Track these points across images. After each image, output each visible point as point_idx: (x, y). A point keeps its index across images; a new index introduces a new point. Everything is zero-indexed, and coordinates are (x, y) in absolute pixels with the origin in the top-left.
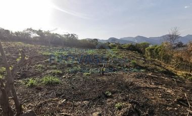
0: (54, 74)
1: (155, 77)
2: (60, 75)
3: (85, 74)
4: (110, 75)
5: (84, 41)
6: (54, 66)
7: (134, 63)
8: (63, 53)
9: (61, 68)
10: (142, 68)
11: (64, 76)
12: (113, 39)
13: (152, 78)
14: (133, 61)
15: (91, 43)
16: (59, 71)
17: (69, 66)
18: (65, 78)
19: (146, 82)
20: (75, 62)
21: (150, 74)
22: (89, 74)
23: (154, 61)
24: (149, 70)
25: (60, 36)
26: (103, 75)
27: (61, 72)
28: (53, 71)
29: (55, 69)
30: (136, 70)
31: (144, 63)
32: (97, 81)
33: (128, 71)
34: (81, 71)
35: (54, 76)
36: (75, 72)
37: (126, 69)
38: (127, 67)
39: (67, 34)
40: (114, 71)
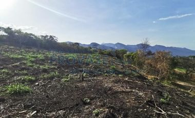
0: (23, 82)
1: (131, 82)
2: (31, 82)
3: (63, 80)
4: (90, 81)
5: (64, 44)
6: (25, 72)
7: (113, 68)
8: (39, 56)
9: (33, 74)
10: (120, 73)
11: (37, 84)
12: (95, 45)
13: (128, 82)
14: (112, 67)
15: (72, 47)
16: (30, 78)
17: (45, 71)
18: (38, 85)
19: (122, 87)
20: (53, 67)
21: (127, 79)
22: (67, 80)
23: (131, 66)
24: (126, 75)
25: (36, 37)
26: (83, 80)
27: (33, 79)
28: (23, 78)
29: (26, 74)
30: (115, 75)
31: (122, 69)
32: (76, 87)
33: (107, 76)
34: (59, 77)
35: (23, 83)
36: (52, 78)
37: (106, 74)
38: (107, 72)
39: (44, 35)
40: (94, 76)
